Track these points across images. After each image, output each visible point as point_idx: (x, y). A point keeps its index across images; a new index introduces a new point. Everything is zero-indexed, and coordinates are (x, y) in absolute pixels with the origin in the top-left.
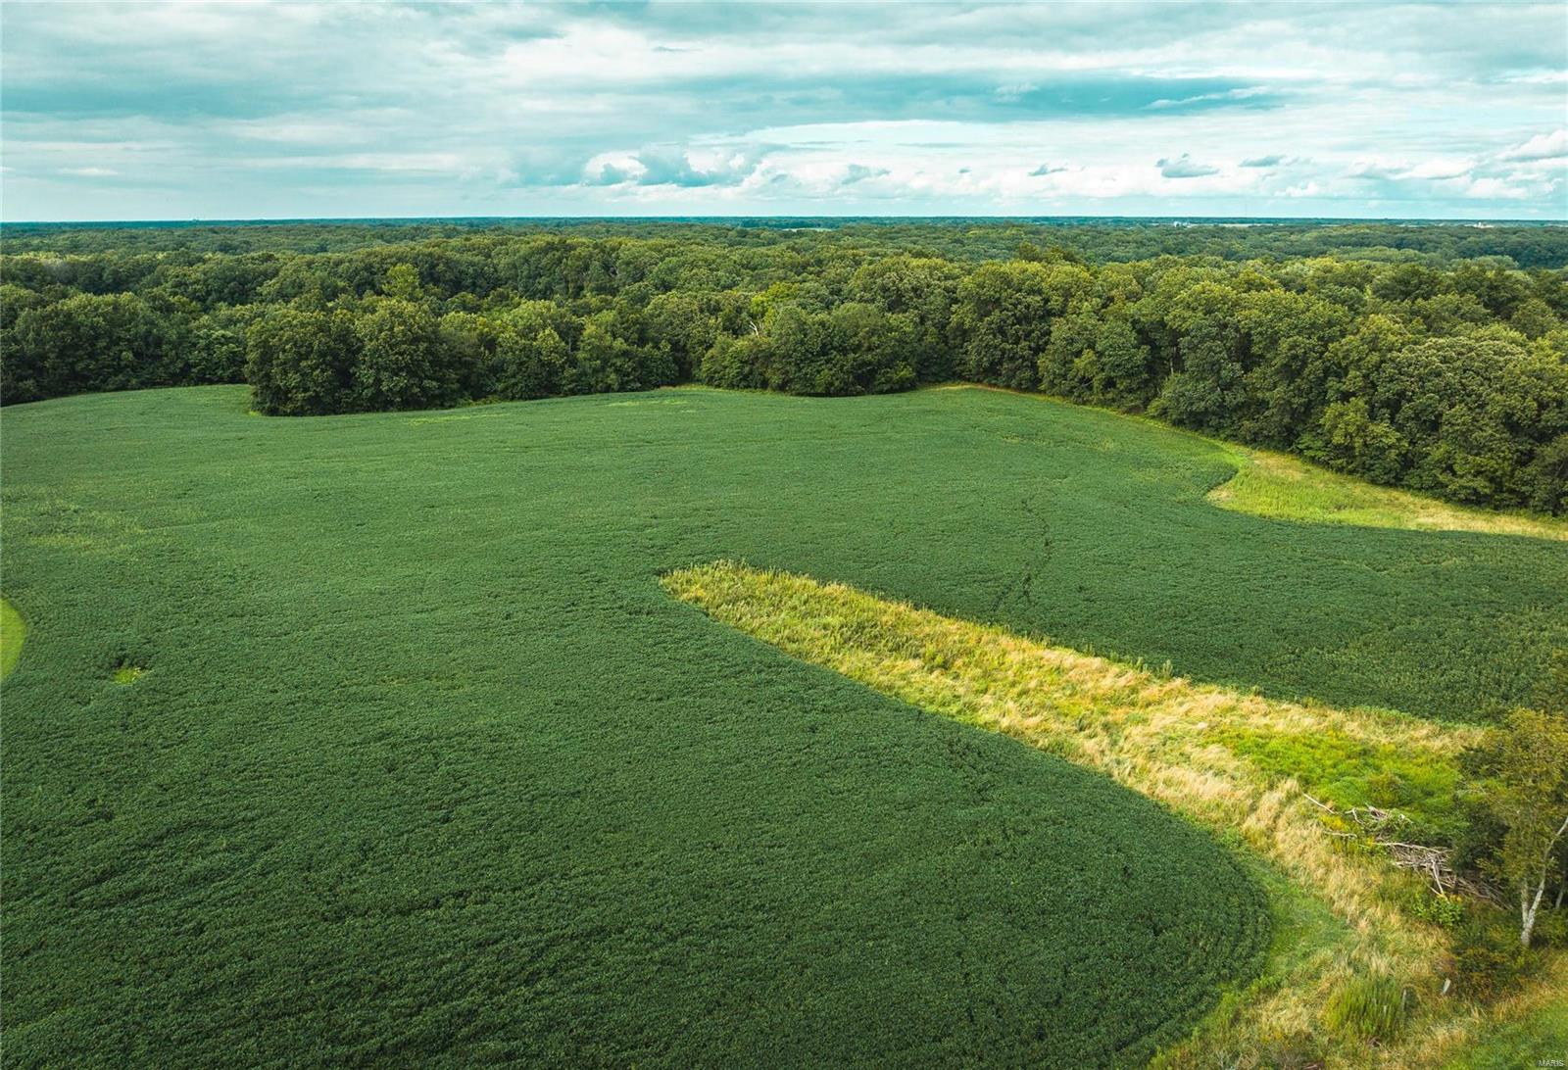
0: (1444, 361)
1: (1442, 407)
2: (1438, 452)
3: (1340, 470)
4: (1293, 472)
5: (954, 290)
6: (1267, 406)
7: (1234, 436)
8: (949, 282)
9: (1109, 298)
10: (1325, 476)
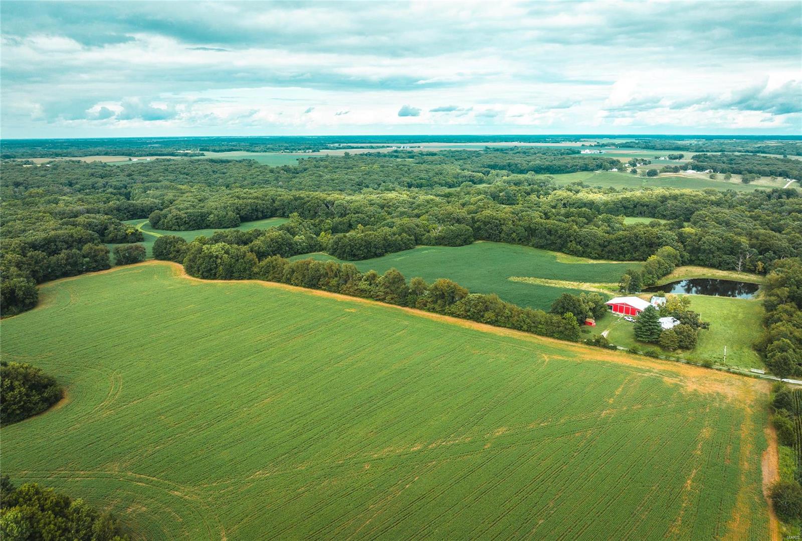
0: (587, 234)
1: (588, 242)
2: (589, 250)
4: (564, 256)
5: (473, 218)
6: (556, 243)
7: (549, 250)
8: (470, 216)
9: (513, 221)
10: (569, 256)
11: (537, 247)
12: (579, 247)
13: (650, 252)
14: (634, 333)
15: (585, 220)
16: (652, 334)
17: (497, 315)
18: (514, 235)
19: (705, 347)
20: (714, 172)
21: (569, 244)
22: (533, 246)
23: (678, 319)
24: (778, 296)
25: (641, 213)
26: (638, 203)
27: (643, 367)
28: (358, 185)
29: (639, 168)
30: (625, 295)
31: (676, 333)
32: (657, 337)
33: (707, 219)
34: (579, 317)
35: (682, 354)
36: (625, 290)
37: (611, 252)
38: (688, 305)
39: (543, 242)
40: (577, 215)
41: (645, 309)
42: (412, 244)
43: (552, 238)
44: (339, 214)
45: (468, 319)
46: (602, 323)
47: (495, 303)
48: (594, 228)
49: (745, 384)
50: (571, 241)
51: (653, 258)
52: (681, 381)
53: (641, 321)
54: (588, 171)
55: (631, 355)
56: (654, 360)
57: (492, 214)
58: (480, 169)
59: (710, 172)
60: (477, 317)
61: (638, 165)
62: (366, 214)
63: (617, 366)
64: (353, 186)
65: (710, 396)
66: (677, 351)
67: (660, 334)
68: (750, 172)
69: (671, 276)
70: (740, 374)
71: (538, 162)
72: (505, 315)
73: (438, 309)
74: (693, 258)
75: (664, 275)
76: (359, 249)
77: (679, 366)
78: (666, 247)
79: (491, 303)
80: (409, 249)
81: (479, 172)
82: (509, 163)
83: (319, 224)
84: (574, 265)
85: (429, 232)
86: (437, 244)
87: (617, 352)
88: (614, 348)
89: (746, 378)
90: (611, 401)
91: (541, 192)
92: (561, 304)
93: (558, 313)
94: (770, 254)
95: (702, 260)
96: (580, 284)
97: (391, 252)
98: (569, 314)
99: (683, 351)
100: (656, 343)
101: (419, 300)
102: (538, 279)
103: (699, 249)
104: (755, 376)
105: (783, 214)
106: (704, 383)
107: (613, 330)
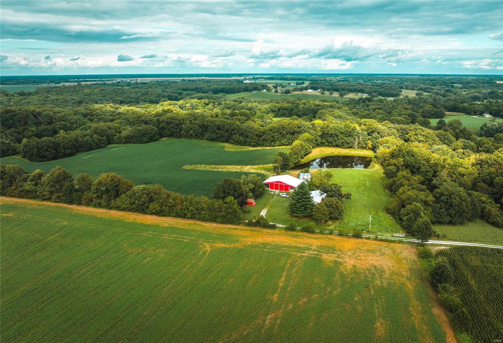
0: (247, 127)
1: (248, 134)
2: (249, 140)
3: (236, 144)
4: (230, 145)
5: (158, 120)
6: (224, 136)
7: (219, 141)
8: (156, 118)
9: (190, 120)
10: (234, 145)
11: (209, 140)
12: (241, 138)
13: (293, 139)
14: (289, 209)
15: (245, 118)
16: (306, 209)
17: (162, 205)
18: (191, 132)
19: (350, 216)
20: (323, 90)
21: (234, 136)
22: (207, 139)
23: (325, 192)
24: (395, 165)
25: (283, 115)
26: (281, 108)
27: (302, 245)
28: (79, 103)
29: (279, 89)
30: (278, 174)
31: (327, 206)
32: (310, 211)
33: (326, 115)
34: (240, 200)
35: (332, 226)
36: (278, 169)
37: (265, 140)
38: (331, 179)
39: (214, 136)
40: (239, 115)
41: (298, 186)
42: (104, 144)
43: (221, 132)
44: (46, 123)
45: (134, 212)
46: (261, 201)
47: (159, 193)
48: (252, 123)
49: (394, 251)
50: (235, 134)
51: (296, 143)
52: (338, 257)
53: (296, 198)
54: (248, 91)
55: (289, 233)
56: (310, 235)
57: (173, 116)
58: (176, 91)
59: (321, 90)
60: (142, 209)
61: (279, 88)
62: (70, 121)
63: (277, 247)
64: (74, 104)
65: (369, 272)
66: (328, 223)
67: (312, 209)
68: (344, 90)
69: (310, 155)
70: (386, 241)
71: (216, 86)
72: (169, 204)
73: (104, 204)
74: (324, 141)
75: (306, 155)
76: (47, 150)
77: (333, 239)
78: (305, 134)
79: (155, 194)
80: (100, 148)
81: (175, 93)
82: (197, 87)
83: (22, 132)
84: (238, 152)
85: (120, 133)
86: (127, 142)
87: (277, 231)
88: (273, 227)
89: (392, 244)
90: (275, 298)
91: (216, 103)
92: (222, 189)
93: (220, 198)
94: (375, 135)
95: (330, 142)
96: (243, 167)
97: (83, 151)
98: (230, 199)
99: (333, 222)
100: (310, 217)
101: (84, 197)
102: (208, 166)
103: (327, 134)
104: (399, 241)
105: (370, 111)
106: (359, 256)
107: (271, 207)
